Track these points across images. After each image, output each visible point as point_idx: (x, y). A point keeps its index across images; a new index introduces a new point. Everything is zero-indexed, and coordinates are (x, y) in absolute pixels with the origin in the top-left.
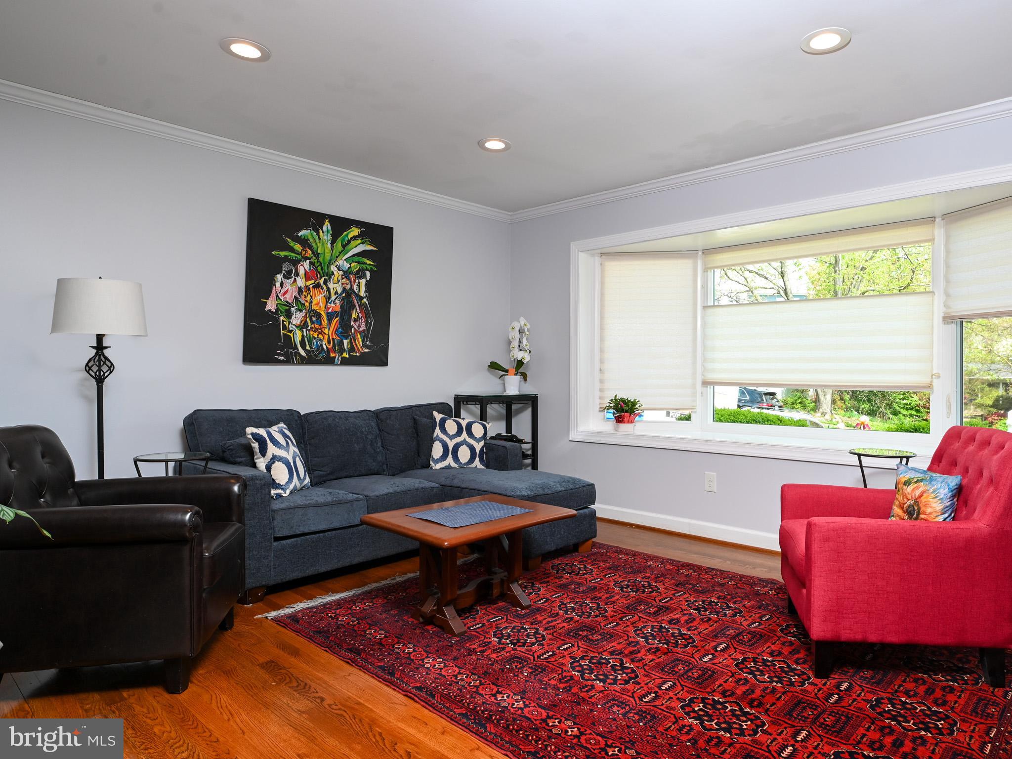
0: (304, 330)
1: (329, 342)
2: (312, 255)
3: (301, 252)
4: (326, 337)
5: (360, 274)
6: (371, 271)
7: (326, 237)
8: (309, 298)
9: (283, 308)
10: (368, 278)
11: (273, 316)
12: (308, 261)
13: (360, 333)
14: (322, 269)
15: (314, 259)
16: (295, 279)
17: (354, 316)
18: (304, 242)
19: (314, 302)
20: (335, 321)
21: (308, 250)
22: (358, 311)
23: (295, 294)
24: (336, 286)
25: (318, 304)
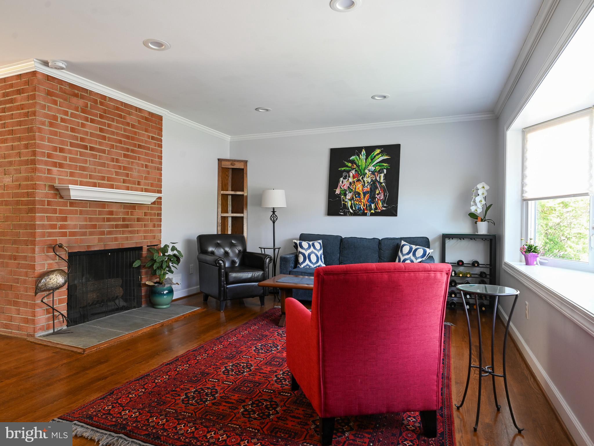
0: (352, 201)
1: (364, 206)
2: (356, 167)
3: (351, 167)
4: (363, 203)
5: (380, 172)
6: (387, 169)
7: (363, 158)
8: (354, 186)
9: (343, 192)
10: (385, 173)
11: (339, 196)
12: (354, 170)
13: (381, 200)
14: (361, 172)
15: (357, 169)
16: (348, 179)
17: (377, 192)
18: (353, 162)
19: (357, 188)
20: (367, 196)
21: (355, 165)
22: (380, 189)
23: (348, 185)
24: (368, 179)
25: (359, 189)
